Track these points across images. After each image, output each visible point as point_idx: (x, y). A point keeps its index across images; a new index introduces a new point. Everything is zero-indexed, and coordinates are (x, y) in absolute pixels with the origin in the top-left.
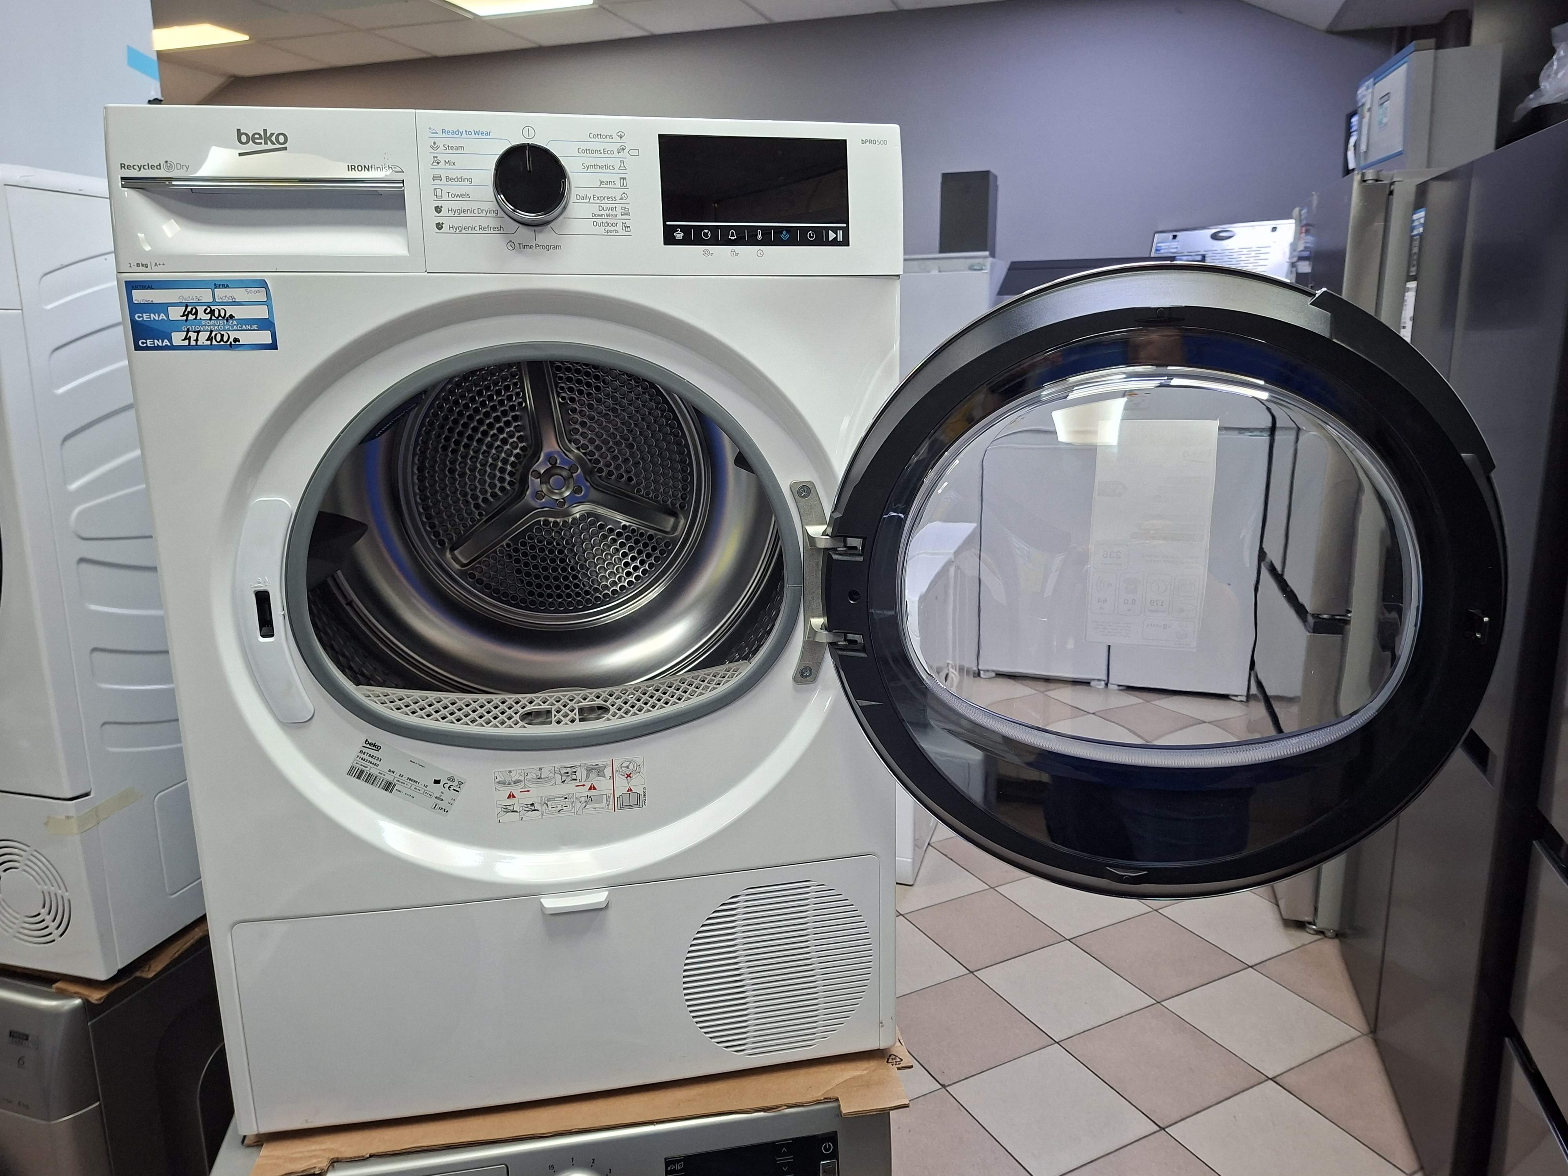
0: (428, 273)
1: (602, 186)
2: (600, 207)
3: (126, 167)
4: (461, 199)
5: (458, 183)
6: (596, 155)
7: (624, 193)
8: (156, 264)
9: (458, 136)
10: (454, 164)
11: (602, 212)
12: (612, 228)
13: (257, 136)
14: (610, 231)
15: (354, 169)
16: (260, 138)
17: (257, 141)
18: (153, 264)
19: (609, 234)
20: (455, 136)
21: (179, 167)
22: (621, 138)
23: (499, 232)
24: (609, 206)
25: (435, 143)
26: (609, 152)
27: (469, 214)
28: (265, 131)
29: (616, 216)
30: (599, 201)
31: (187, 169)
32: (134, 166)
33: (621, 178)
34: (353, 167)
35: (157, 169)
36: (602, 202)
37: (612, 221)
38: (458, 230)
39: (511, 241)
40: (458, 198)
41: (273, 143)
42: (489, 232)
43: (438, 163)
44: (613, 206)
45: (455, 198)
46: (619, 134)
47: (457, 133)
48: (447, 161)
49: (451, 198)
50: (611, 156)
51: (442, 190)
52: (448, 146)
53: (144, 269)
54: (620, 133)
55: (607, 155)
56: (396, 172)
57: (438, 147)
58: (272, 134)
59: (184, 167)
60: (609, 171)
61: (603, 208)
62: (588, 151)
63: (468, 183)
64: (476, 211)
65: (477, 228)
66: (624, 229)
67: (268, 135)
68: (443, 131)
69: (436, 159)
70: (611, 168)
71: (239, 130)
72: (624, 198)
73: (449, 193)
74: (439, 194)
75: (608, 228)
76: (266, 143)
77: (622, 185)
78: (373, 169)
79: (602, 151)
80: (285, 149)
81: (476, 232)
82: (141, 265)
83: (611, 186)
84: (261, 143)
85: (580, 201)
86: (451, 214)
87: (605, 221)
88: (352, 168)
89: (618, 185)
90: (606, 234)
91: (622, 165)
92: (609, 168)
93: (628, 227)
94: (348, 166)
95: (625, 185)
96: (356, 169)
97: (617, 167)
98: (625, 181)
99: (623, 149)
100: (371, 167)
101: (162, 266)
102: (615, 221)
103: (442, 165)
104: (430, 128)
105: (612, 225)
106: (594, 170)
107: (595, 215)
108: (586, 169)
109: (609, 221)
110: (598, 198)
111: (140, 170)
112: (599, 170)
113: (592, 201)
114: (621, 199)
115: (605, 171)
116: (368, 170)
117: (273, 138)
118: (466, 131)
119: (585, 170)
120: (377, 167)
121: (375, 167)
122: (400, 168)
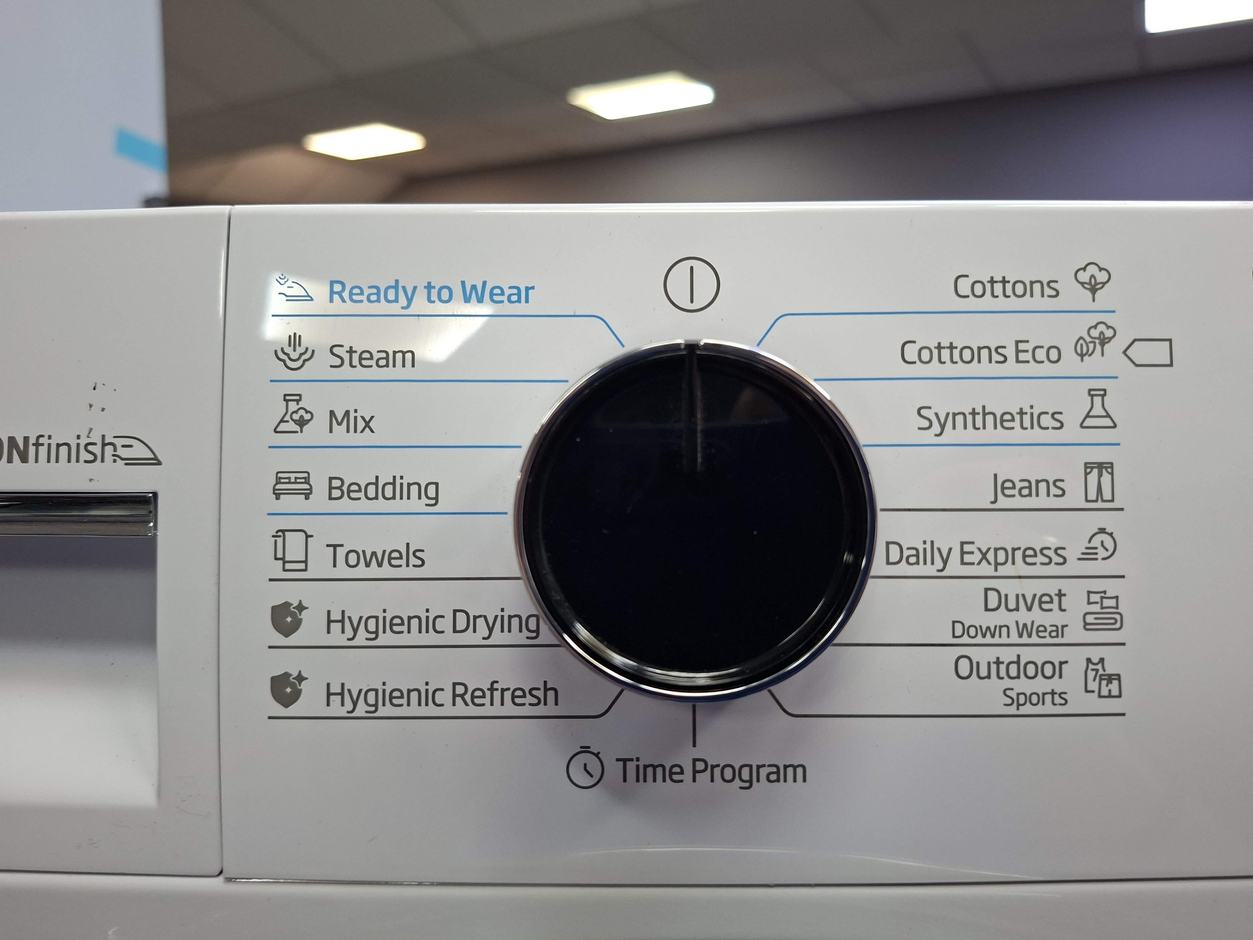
0: (229, 880)
1: (1003, 502)
2: (993, 596)
4: (386, 571)
5: (381, 505)
6: (984, 368)
7: (1102, 531)
9: (395, 308)
10: (367, 424)
11: (1001, 617)
12: (1040, 685)
14: (1028, 699)
19: (1027, 709)
20: (383, 307)
22: (1094, 291)
23: (541, 710)
24: (1031, 588)
26: (1041, 354)
27: (415, 638)
29: (1059, 630)
30: (986, 569)
33: (1089, 467)
36: (1003, 570)
37: (1039, 655)
38: (361, 708)
39: (585, 750)
40: (374, 571)
42: (497, 710)
43: (302, 423)
44: (1052, 587)
45: (362, 571)
46: (1084, 277)
47: (391, 295)
48: (340, 416)
49: (342, 571)
50: (1047, 369)
51: (307, 536)
52: (351, 351)
54: (1092, 269)
55: (1032, 369)
56: (131, 462)
57: (308, 356)
60: (1036, 435)
61: (1003, 599)
62: (945, 354)
63: (419, 505)
64: (444, 624)
65: (444, 697)
66: (1093, 686)
69: (293, 406)
70: (1046, 421)
72: (1102, 553)
73: (335, 546)
74: (295, 551)
75: (1023, 685)
77: (1092, 495)
78: (43, 450)
79: (1010, 352)
81: (438, 712)
83: (1042, 501)
85: (903, 569)
86: (337, 637)
87: (1008, 655)
89: (1075, 498)
90: (1012, 710)
91: (1098, 410)
92: (1036, 421)
93: (1110, 679)
95: (1107, 495)
97: (1072, 419)
98: (1106, 477)
99: (1104, 341)
100: (37, 445)
102: (1056, 655)
105: (1040, 670)
106: (970, 435)
107: (966, 631)
108: (936, 428)
109: (1027, 654)
110: (984, 556)
112: (991, 434)
113: (954, 567)
114: (1089, 555)
115: (1017, 435)
118: (429, 287)
119: (928, 437)
120: (59, 446)
121: (49, 445)
122: (139, 451)
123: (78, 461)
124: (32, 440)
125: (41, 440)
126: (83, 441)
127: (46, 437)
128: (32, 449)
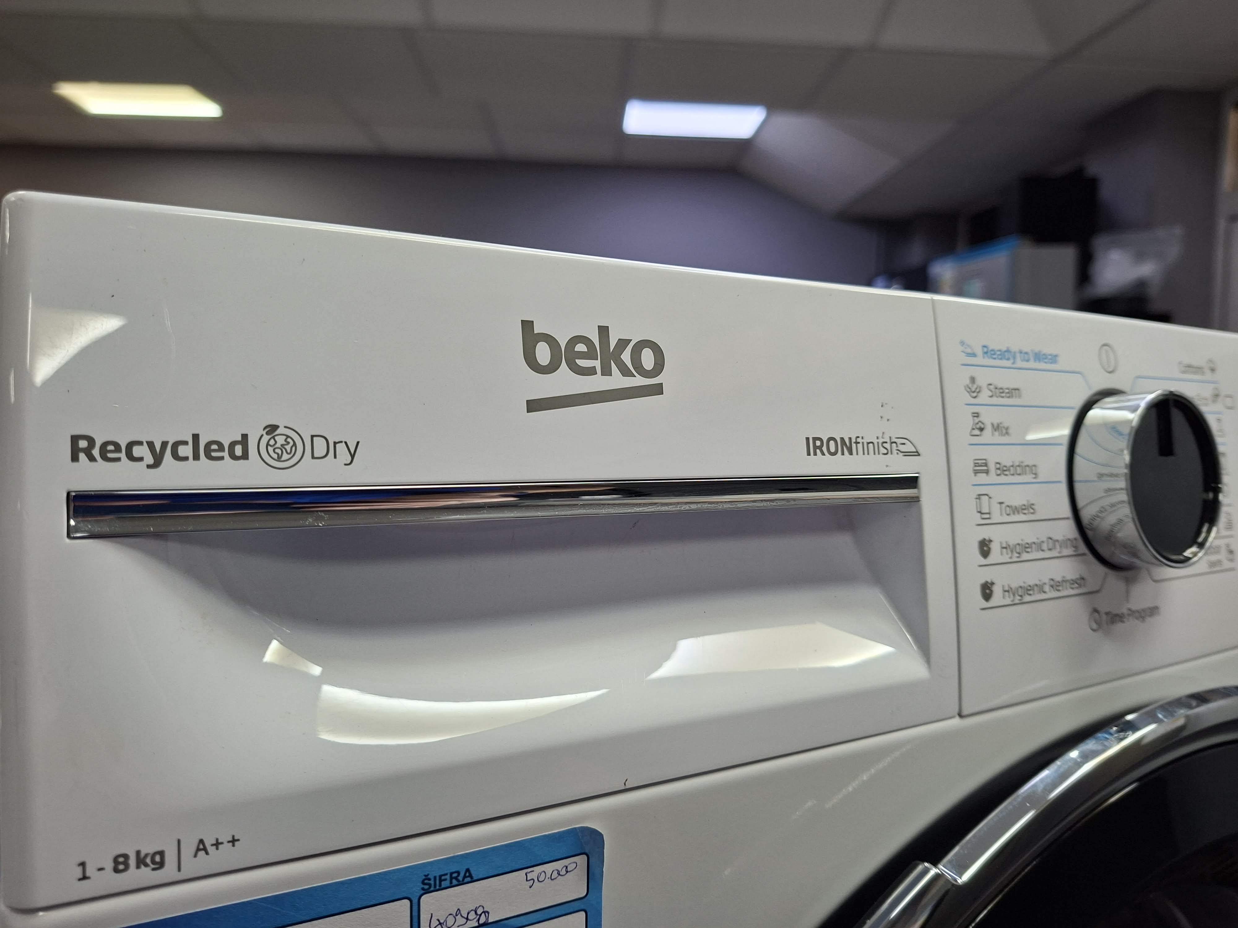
0: (962, 716)
3: (96, 452)
4: (1021, 517)
5: (1016, 478)
8: (201, 847)
9: (1009, 365)
10: (1006, 431)
13: (581, 347)
15: (820, 448)
16: (590, 355)
17: (582, 363)
18: (188, 849)
20: (1004, 364)
21: (320, 447)
22: (1212, 372)
23: (1080, 591)
25: (973, 380)
27: (1034, 555)
28: (603, 331)
31: (353, 457)
32: (130, 446)
34: (818, 443)
35: (233, 457)
38: (1016, 597)
39: (1095, 610)
40: (1016, 517)
41: (626, 372)
42: (1065, 593)
43: (981, 429)
45: (1012, 517)
46: (1209, 366)
47: (1006, 357)
48: (996, 425)
49: (1004, 518)
51: (989, 498)
52: (995, 389)
53: (147, 875)
56: (907, 454)
57: (979, 391)
58: (623, 343)
59: (341, 447)
63: (1031, 478)
64: (1044, 546)
65: (1047, 587)
67: (613, 344)
68: (988, 352)
69: (975, 420)
71: (527, 326)
73: (1000, 504)
76: (606, 371)
78: (860, 446)
80: (658, 390)
81: (1044, 596)
82: (132, 862)
84: (591, 371)
86: (1004, 557)
88: (815, 448)
94: (808, 439)
96: (824, 449)
99: (1217, 396)
100: (856, 443)
101: (226, 847)
103: (988, 430)
104: (962, 343)
111: (157, 463)
116: (851, 453)
117: (626, 356)
118: (1021, 352)
120: (868, 443)
121: (863, 443)
122: (909, 448)
123: (879, 454)
124: (853, 440)
125: (859, 440)
126: (881, 441)
127: (861, 438)
128: (854, 445)
